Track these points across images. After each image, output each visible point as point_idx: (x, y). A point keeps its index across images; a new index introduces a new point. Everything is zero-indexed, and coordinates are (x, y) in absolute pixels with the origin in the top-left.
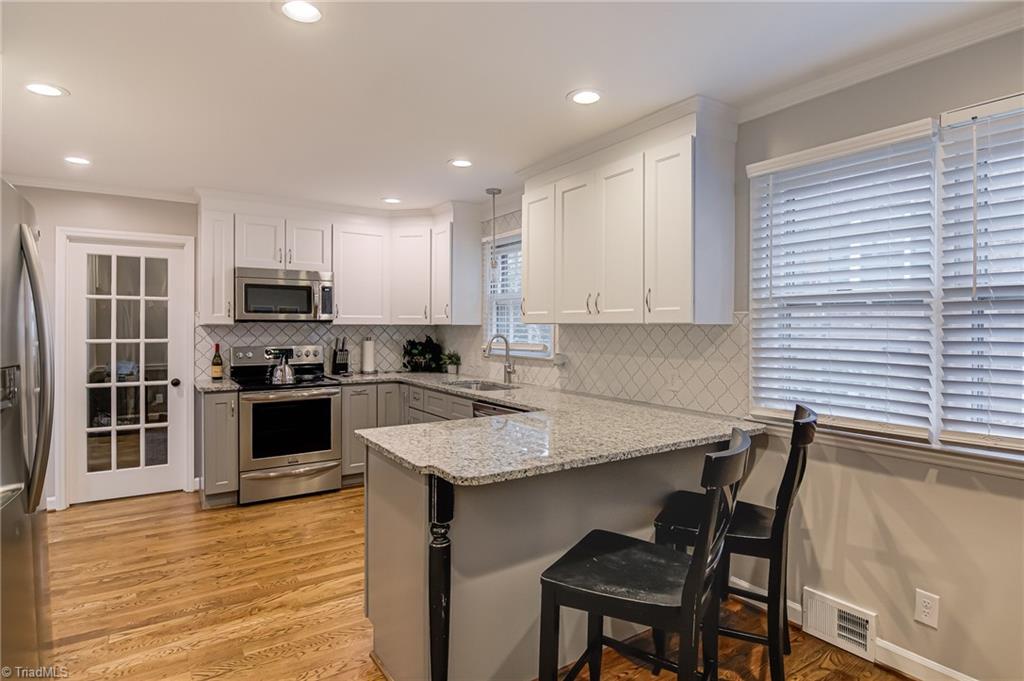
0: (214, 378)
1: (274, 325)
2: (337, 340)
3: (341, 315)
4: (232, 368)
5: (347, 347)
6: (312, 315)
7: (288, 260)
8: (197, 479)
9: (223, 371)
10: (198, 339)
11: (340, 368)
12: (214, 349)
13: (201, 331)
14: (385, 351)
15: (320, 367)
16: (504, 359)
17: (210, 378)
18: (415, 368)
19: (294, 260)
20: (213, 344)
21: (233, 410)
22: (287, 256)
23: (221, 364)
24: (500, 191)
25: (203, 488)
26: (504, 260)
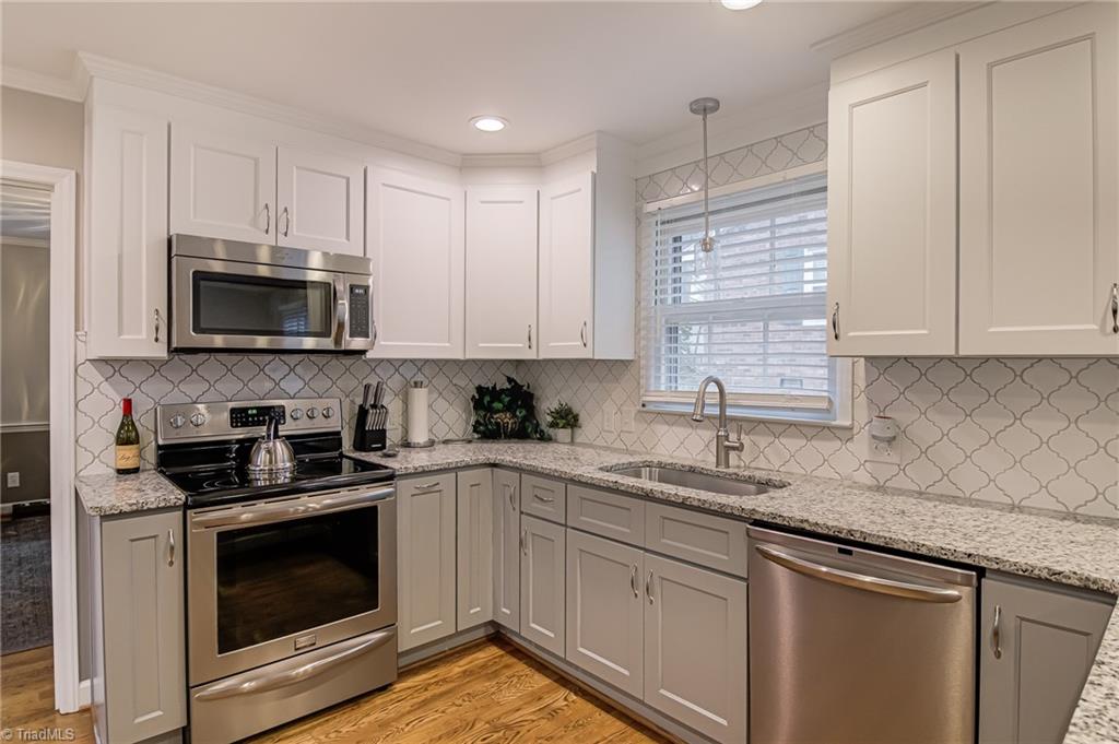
0: (121, 472)
1: (246, 358)
2: (367, 387)
3: (380, 342)
4: (159, 447)
5: (385, 402)
6: (331, 339)
7: (282, 228)
8: (87, 683)
9: (140, 456)
10: (84, 389)
11: (370, 437)
12: (119, 412)
13: (92, 374)
14: (441, 404)
15: (334, 439)
16: (717, 422)
17: (112, 472)
18: (487, 432)
19: (294, 230)
20: (119, 400)
21: (172, 548)
22: (279, 219)
23: (136, 441)
24: (716, 105)
25: (100, 698)
26: (677, 245)
